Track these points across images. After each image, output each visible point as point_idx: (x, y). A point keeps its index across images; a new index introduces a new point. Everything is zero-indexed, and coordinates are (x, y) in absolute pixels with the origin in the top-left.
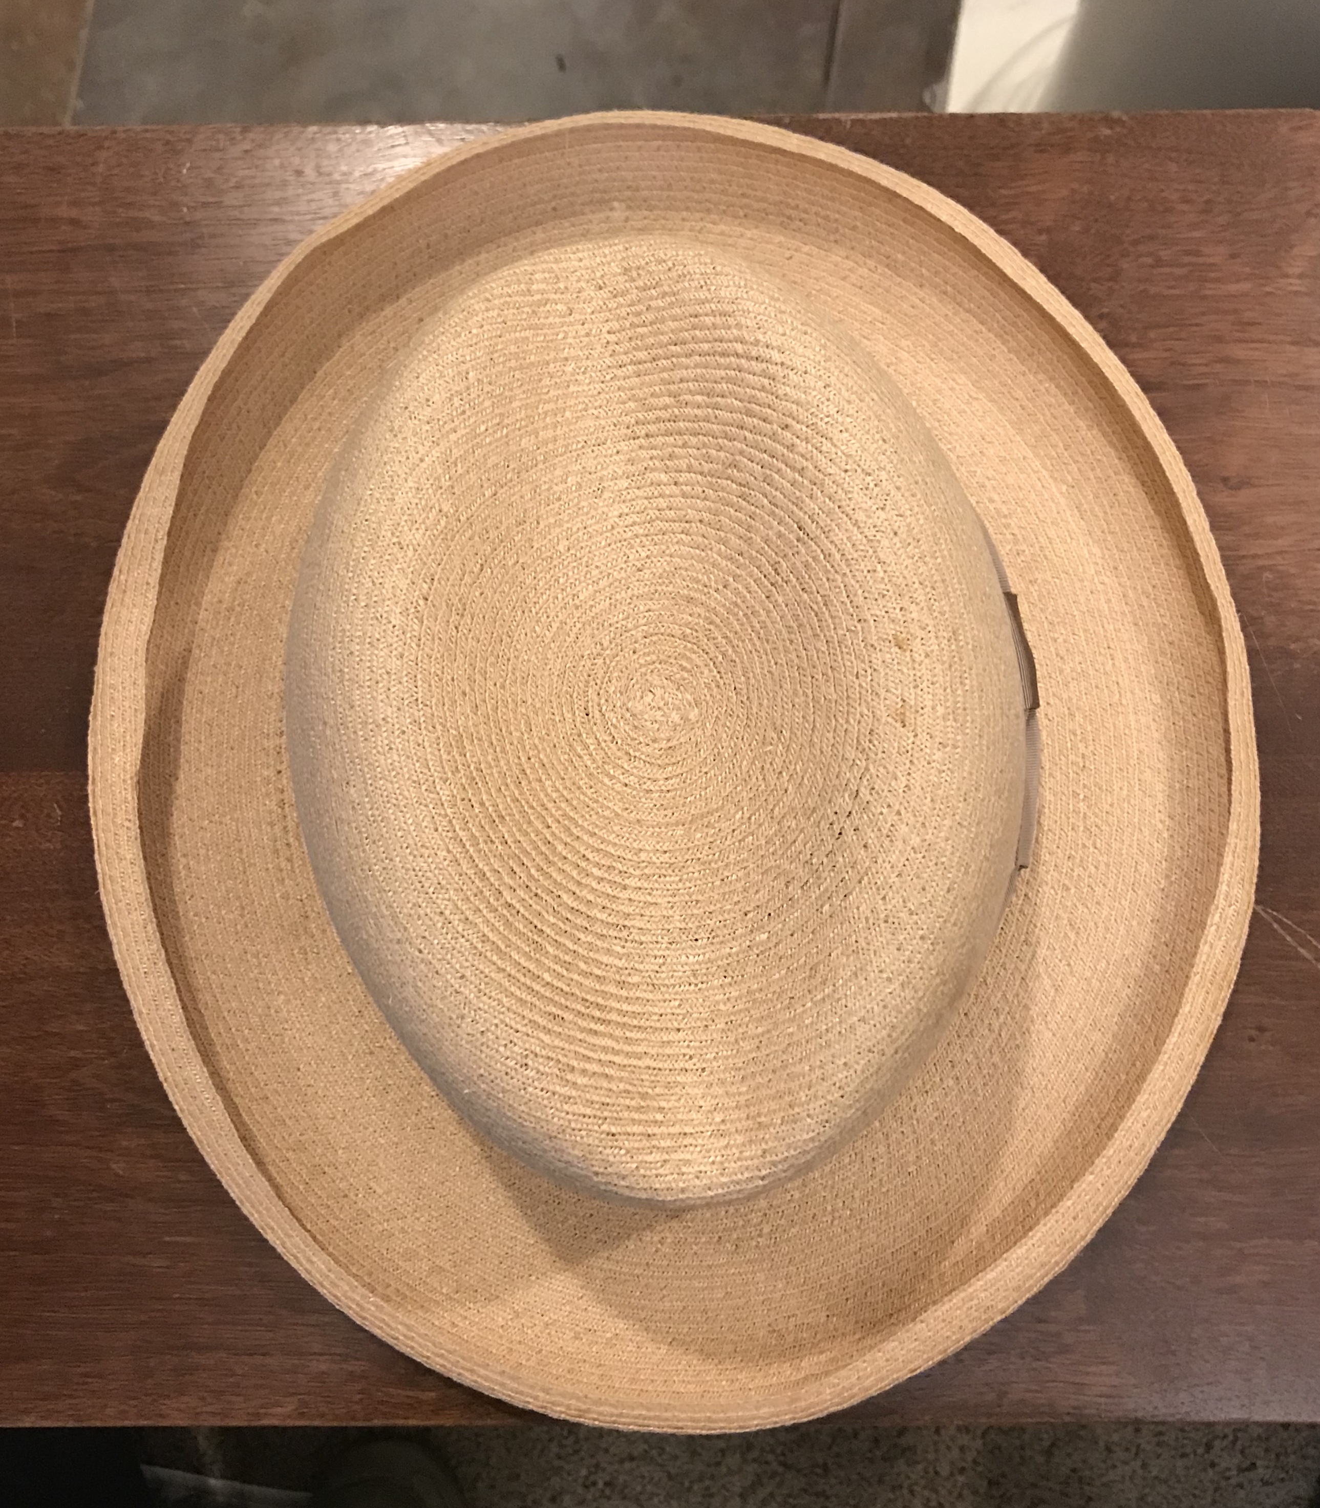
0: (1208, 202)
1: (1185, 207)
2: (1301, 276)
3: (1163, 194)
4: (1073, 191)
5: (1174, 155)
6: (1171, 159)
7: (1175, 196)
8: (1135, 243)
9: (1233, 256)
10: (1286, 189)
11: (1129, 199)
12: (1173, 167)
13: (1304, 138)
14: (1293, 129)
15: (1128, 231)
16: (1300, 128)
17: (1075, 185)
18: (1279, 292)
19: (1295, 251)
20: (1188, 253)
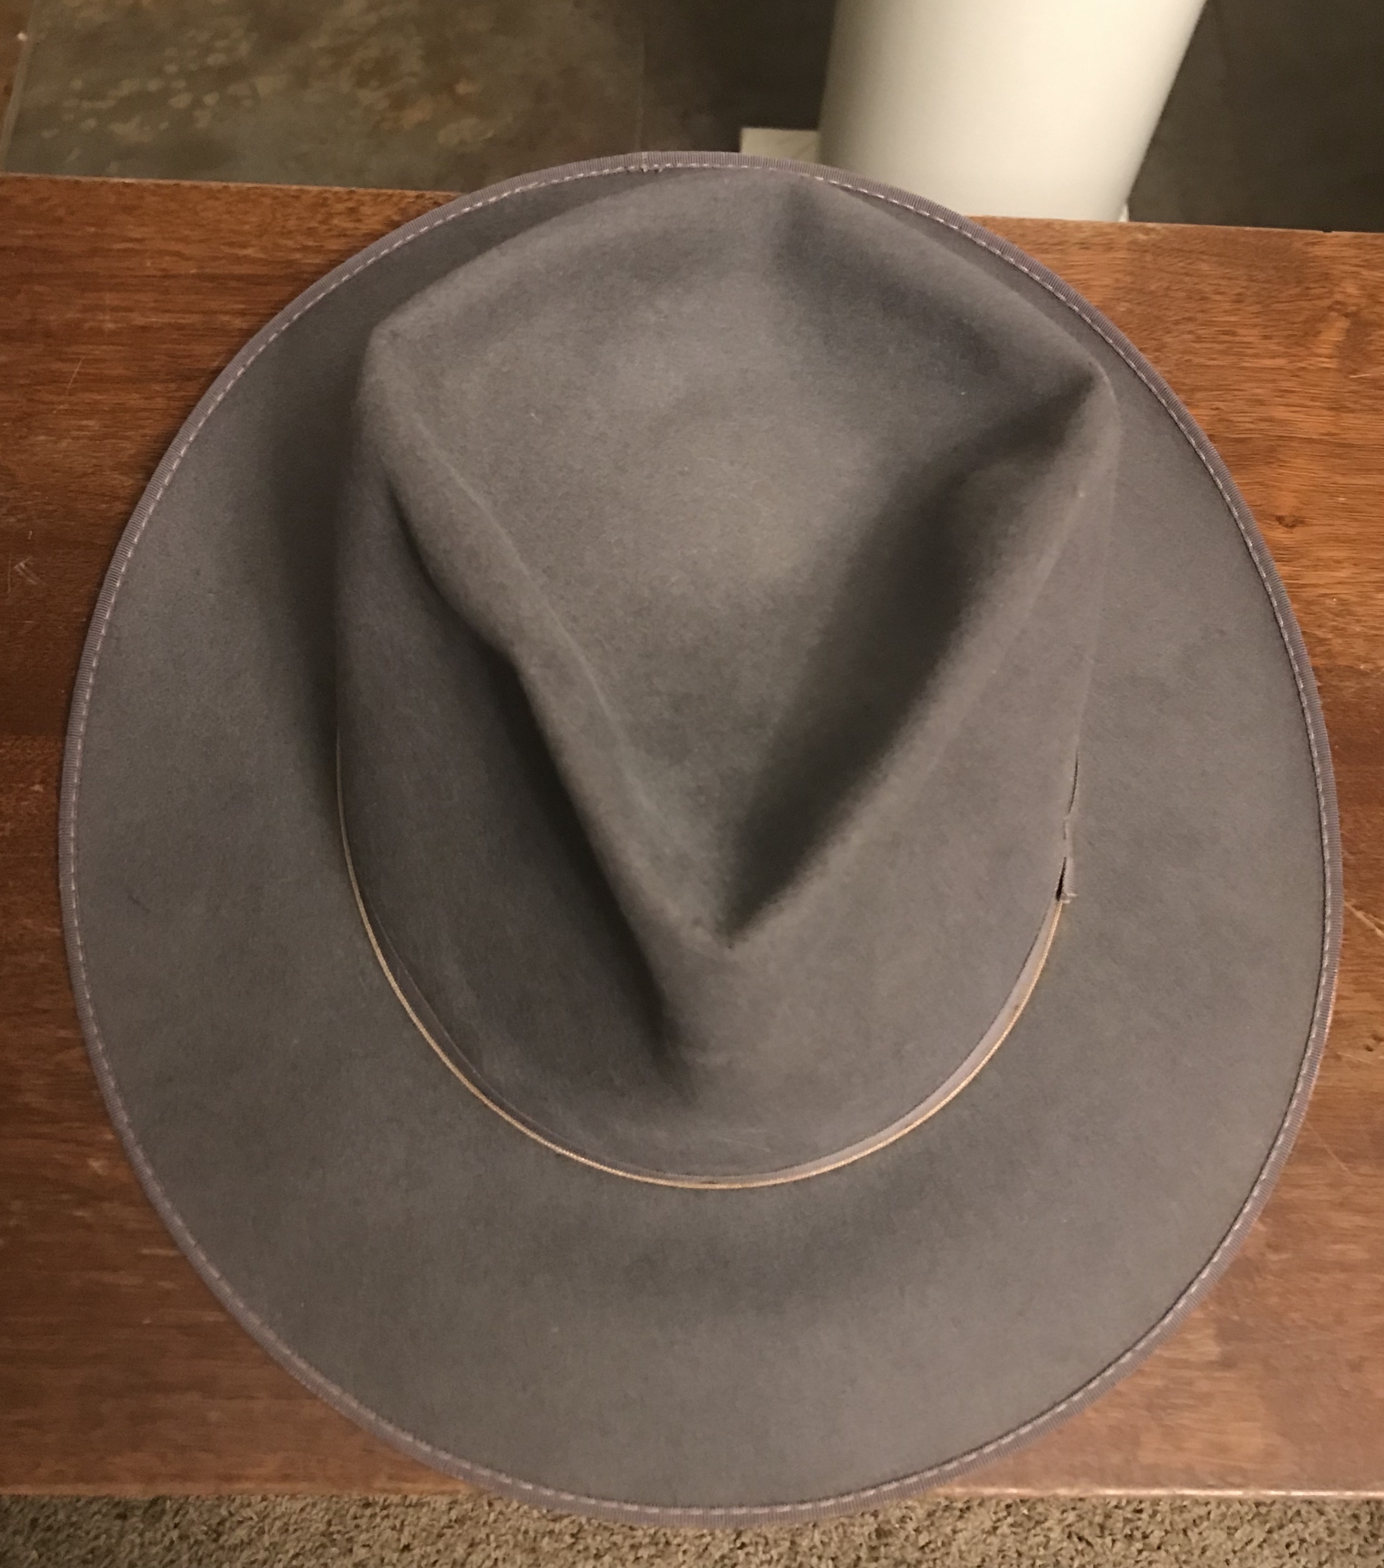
0: (1239, 294)
1: (1218, 297)
2: (1330, 357)
3: (1197, 287)
4: (1117, 280)
5: (1205, 257)
6: (1203, 260)
7: (1208, 289)
8: (1177, 323)
9: (1266, 337)
10: (1308, 288)
11: (1168, 288)
12: (1205, 267)
13: (1317, 251)
14: (1307, 244)
15: (1170, 313)
16: (1314, 244)
17: (1119, 276)
18: (1311, 367)
19: (1323, 337)
20: (1225, 333)
